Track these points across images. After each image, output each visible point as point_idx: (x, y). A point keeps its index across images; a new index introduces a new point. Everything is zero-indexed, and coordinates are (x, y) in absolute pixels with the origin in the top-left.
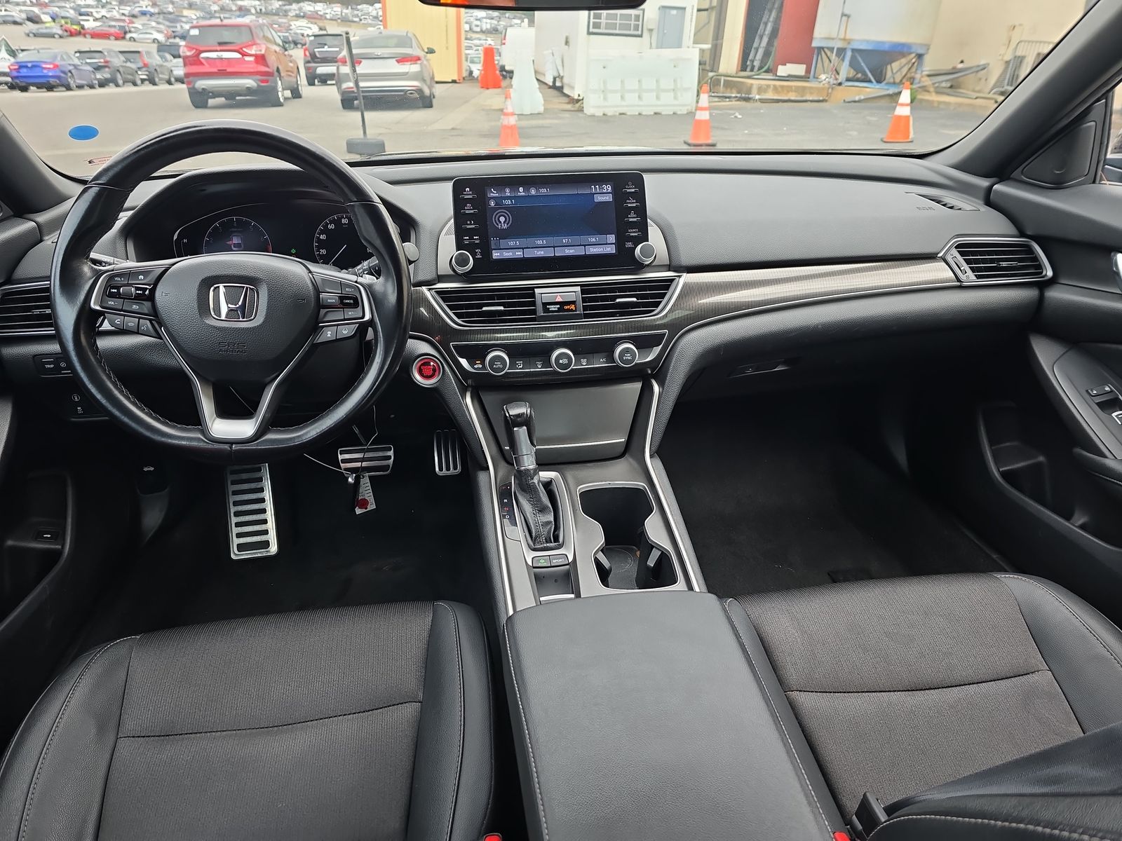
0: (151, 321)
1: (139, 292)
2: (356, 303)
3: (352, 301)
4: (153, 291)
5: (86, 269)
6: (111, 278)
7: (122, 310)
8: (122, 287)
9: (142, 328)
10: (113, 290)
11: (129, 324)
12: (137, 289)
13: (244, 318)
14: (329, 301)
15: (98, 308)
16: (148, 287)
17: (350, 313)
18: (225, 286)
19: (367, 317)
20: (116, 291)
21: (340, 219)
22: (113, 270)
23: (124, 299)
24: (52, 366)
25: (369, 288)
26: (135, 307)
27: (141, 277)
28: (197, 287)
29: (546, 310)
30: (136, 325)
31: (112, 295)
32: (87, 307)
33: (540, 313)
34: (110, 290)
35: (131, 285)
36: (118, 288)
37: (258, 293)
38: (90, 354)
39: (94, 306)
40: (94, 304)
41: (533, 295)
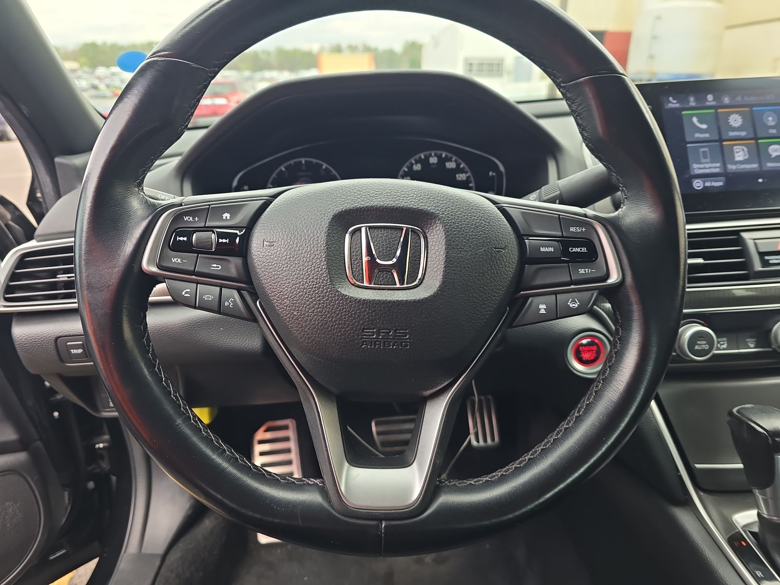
0: (239, 290)
1: (224, 241)
2: (592, 254)
3: (584, 250)
4: (246, 238)
5: (135, 204)
6: (178, 217)
7: (193, 273)
8: (195, 232)
9: (227, 304)
10: (181, 239)
11: (205, 297)
12: (220, 235)
13: (403, 284)
14: (542, 249)
15: (154, 269)
16: (238, 232)
17: (582, 271)
18: (370, 228)
19: (614, 278)
20: (185, 239)
21: (427, 158)
22: (181, 205)
23: (198, 252)
24: (80, 351)
25: (611, 225)
26: (216, 267)
27: (226, 215)
28: (325, 230)
29: (765, 263)
30: (217, 299)
31: (178, 247)
32: (136, 269)
33: (758, 267)
34: (175, 238)
35: (210, 229)
36: (189, 235)
37: (426, 238)
38: (142, 365)
39: (148, 265)
40: (149, 263)
41: (740, 241)
